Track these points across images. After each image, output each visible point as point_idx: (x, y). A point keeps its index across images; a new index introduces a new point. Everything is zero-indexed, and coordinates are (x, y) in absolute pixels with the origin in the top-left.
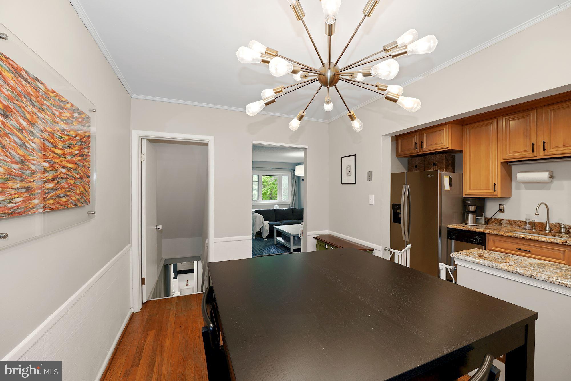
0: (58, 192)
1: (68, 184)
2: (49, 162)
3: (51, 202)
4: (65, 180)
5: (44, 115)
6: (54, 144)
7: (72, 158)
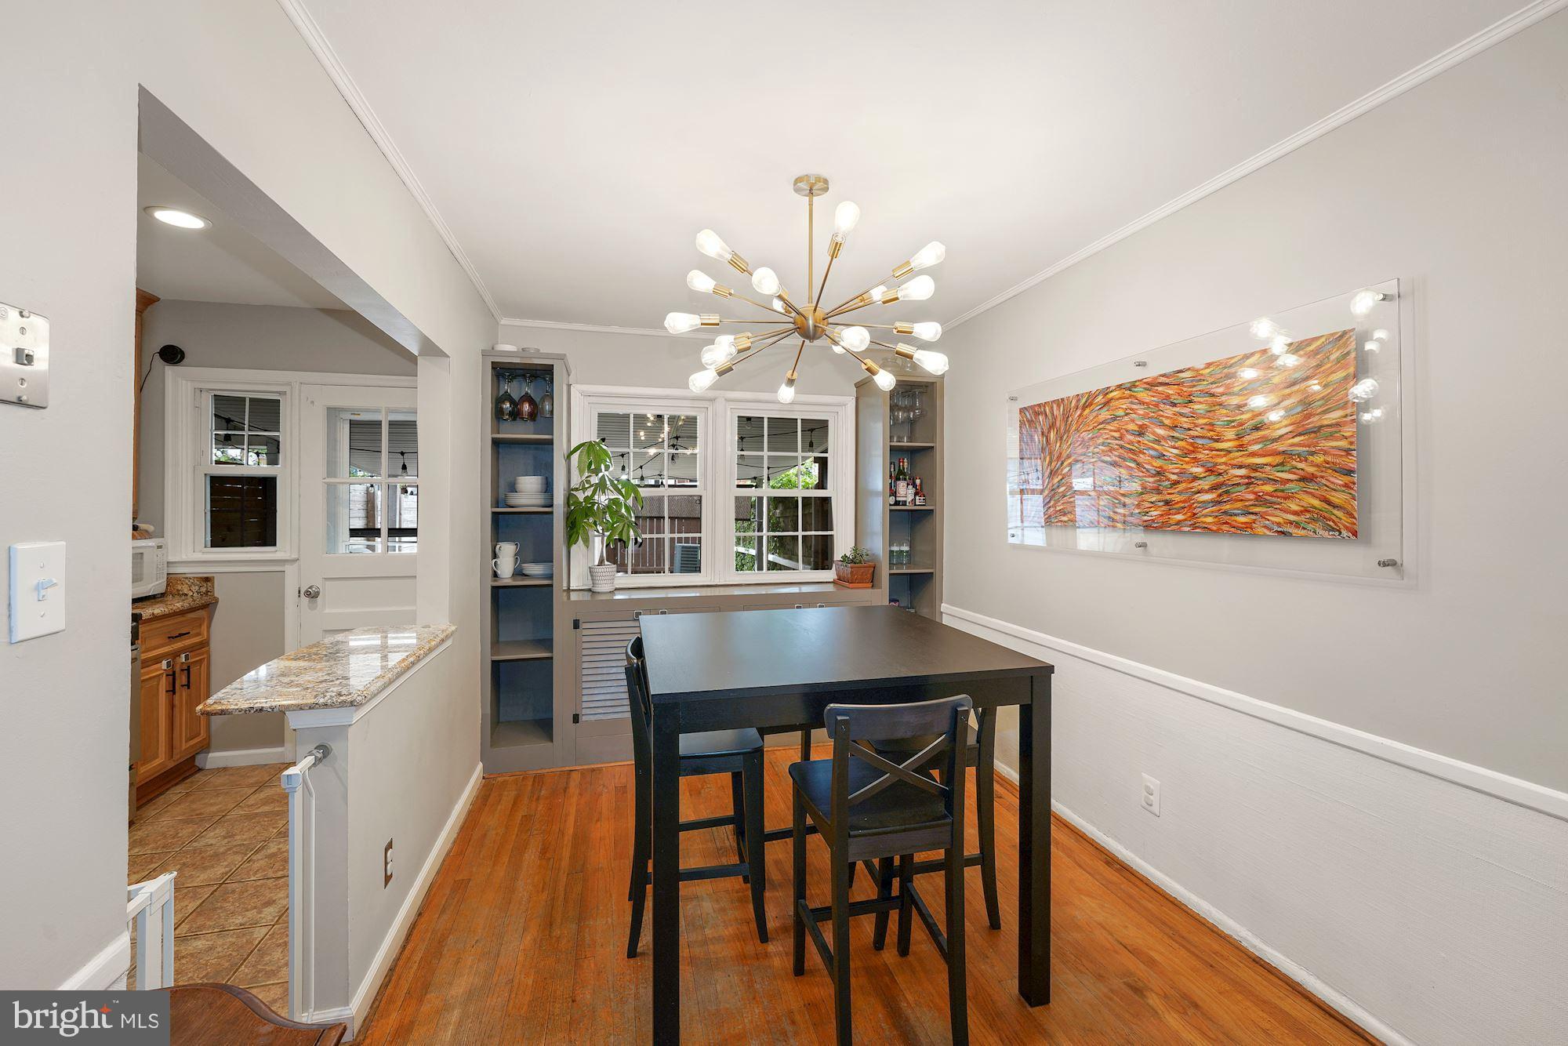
0: (1227, 507)
1: (1255, 493)
2: (1203, 466)
3: (1210, 520)
4: (1245, 487)
5: (1192, 407)
6: (1214, 437)
7: (1265, 445)
